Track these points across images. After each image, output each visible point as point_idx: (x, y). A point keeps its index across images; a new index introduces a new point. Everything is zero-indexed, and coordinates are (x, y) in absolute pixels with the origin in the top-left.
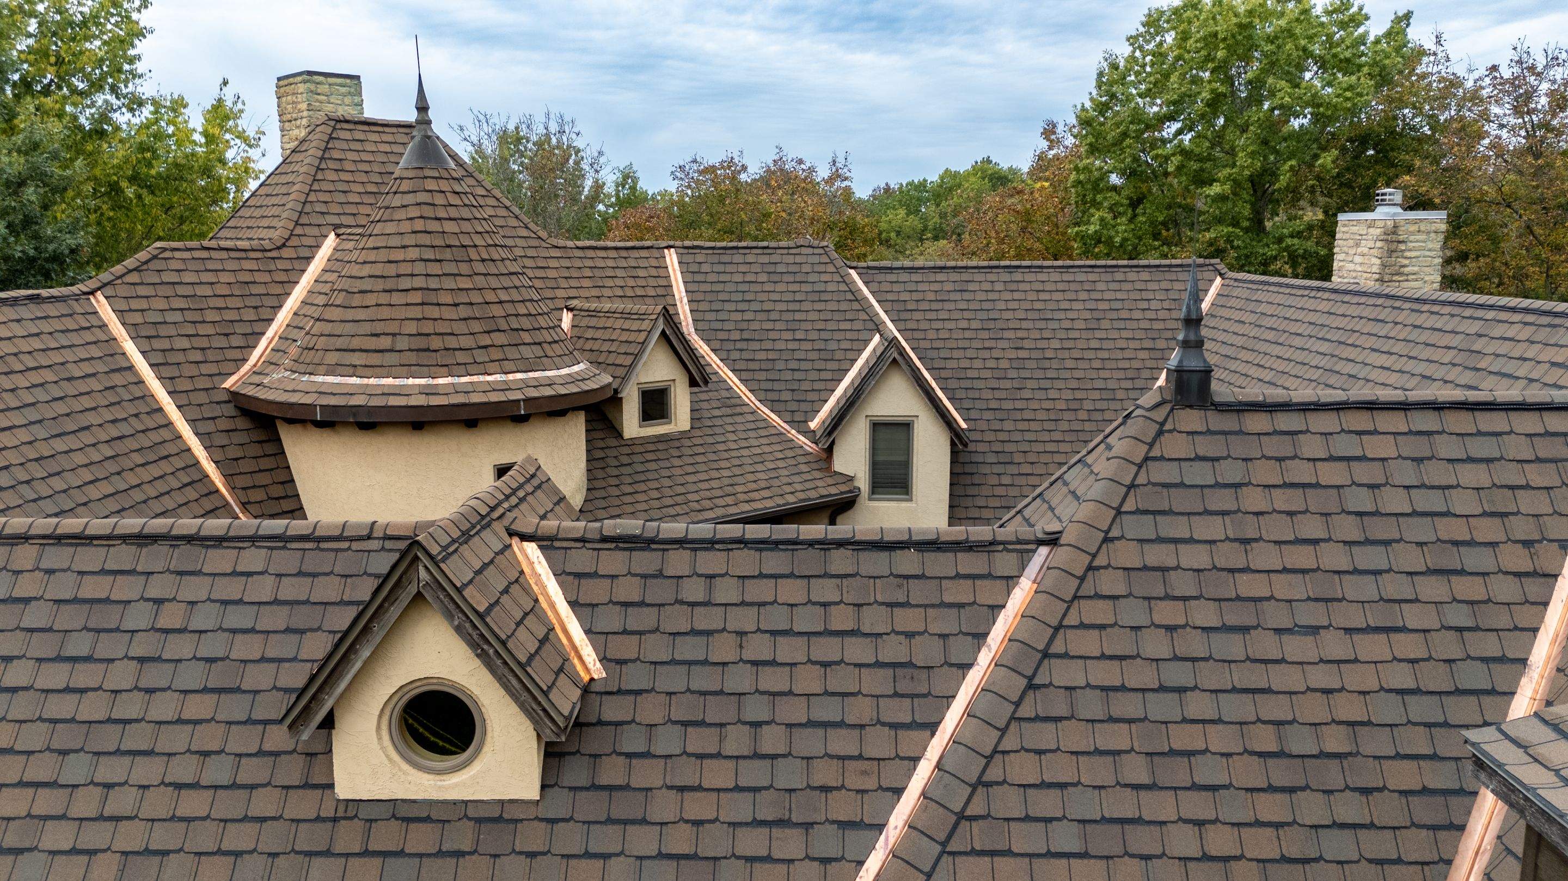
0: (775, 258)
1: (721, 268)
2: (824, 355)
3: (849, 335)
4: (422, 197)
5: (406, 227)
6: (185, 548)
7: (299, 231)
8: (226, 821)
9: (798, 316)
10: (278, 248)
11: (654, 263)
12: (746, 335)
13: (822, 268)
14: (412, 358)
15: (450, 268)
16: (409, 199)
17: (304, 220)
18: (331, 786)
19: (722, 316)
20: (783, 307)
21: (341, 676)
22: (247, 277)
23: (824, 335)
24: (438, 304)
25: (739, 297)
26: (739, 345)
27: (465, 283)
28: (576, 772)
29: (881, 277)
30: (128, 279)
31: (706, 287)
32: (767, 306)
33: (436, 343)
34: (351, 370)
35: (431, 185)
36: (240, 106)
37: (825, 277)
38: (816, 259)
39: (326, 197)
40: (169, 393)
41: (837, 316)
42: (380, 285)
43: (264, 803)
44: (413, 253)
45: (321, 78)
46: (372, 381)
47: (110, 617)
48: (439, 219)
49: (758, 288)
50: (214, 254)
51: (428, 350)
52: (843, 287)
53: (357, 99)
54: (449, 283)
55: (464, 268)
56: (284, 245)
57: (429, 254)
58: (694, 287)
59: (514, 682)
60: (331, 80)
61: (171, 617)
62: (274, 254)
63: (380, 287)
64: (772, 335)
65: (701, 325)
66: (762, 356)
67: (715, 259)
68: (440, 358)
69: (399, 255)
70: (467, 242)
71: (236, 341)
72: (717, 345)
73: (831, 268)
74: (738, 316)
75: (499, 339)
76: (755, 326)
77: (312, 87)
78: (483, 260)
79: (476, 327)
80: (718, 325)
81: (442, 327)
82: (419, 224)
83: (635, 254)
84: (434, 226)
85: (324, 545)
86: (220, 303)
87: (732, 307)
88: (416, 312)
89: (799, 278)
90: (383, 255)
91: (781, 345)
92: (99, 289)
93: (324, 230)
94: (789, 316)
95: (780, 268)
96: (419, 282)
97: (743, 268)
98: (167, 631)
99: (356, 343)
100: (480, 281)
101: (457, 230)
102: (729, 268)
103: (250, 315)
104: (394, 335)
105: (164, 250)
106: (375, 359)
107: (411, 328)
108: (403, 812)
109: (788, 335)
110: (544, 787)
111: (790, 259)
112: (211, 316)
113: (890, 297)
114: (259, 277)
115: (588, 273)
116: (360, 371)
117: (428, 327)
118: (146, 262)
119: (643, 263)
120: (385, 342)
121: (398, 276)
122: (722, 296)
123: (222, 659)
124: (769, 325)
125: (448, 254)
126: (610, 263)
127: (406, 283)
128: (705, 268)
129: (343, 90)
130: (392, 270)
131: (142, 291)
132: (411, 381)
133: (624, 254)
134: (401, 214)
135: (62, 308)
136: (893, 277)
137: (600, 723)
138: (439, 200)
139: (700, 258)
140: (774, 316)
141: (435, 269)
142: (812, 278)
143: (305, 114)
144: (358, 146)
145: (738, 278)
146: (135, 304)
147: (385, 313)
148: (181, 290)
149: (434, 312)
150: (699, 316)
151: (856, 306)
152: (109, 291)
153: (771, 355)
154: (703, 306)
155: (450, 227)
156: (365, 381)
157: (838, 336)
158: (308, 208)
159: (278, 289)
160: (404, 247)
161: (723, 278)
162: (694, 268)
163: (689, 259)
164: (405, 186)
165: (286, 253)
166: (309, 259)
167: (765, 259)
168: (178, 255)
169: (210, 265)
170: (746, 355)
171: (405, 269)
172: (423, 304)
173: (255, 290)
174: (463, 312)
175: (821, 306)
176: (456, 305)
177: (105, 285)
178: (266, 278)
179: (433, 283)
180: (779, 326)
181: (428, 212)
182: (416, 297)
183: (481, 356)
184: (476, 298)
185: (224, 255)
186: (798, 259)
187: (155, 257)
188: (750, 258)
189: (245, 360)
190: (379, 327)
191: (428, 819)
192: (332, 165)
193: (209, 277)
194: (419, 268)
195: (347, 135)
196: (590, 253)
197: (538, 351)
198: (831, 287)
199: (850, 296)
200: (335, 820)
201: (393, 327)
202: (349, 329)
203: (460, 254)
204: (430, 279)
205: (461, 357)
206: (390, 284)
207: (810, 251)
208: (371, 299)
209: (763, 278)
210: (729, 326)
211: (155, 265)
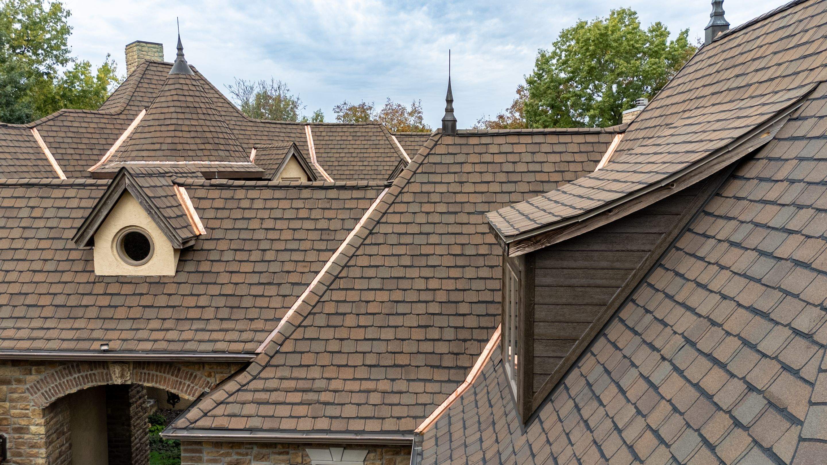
0: (356, 130)
1: (331, 134)
2: (376, 172)
3: (388, 164)
4: (177, 86)
5: (170, 98)
6: (45, 189)
7: (128, 108)
8: (52, 283)
9: (365, 155)
10: (118, 114)
11: (299, 131)
12: (340, 164)
13: (378, 134)
14: (168, 153)
15: (189, 116)
16: (172, 87)
17: (131, 103)
18: (93, 271)
19: (329, 155)
20: (359, 151)
22: (103, 126)
23: (377, 163)
24: (182, 131)
25: (339, 146)
26: (337, 168)
27: (194, 123)
28: (190, 267)
29: (407, 139)
30: (48, 123)
31: (324, 142)
32: (351, 151)
33: (180, 147)
34: (142, 158)
36: (115, 65)
37: (378, 138)
38: (375, 130)
39: (143, 94)
40: (63, 171)
41: (383, 155)
42: (157, 123)
43: (66, 277)
44: (172, 110)
45: (144, 44)
46: (151, 162)
47: (14, 213)
48: (185, 96)
49: (348, 142)
50: (88, 115)
51: (176, 150)
52: (387, 142)
53: (161, 54)
54: (187, 122)
55: (195, 116)
56: (121, 113)
57: (179, 110)
58: (318, 142)
59: (162, 224)
60: (149, 45)
61: (37, 213)
62: (116, 117)
63: (157, 124)
64: (353, 163)
65: (320, 159)
66: (348, 172)
67: (329, 130)
68: (181, 153)
69: (166, 110)
70: (197, 106)
71: (95, 152)
72: (327, 168)
73: (382, 134)
74: (338, 155)
75: (208, 146)
76: (345, 159)
77: (140, 48)
78: (204, 114)
79: (198, 141)
80: (328, 159)
81: (182, 140)
82: (176, 98)
83: (290, 127)
84: (182, 98)
86: (89, 136)
87: (335, 151)
88: (172, 134)
89: (367, 138)
90: (159, 110)
91: (356, 168)
92: (35, 127)
93: (140, 108)
94: (362, 155)
95: (358, 134)
96: (174, 121)
97: (341, 134)
98: (35, 218)
99: (145, 147)
100: (202, 122)
101: (192, 100)
102: (335, 134)
103: (103, 142)
104: (161, 143)
105: (66, 112)
106: (152, 153)
107: (169, 140)
108: (121, 280)
109: (360, 164)
110: (177, 272)
111: (363, 130)
112: (85, 141)
113: (410, 148)
114: (108, 126)
115: (266, 133)
116: (145, 158)
117: (176, 140)
118: (57, 117)
119: (294, 131)
120: (157, 146)
121: (165, 119)
122: (330, 146)
123: (55, 228)
124: (352, 159)
125: (188, 110)
126: (277, 130)
127: (168, 122)
128: (324, 134)
129: (154, 50)
130: (162, 116)
131: (54, 129)
132: (167, 163)
133: (284, 126)
134: (168, 93)
135: (17, 132)
136: (412, 139)
137: (202, 250)
138: (185, 87)
139: (321, 129)
140: (354, 155)
141: (181, 116)
142: (373, 138)
143: (137, 60)
144: (160, 74)
145: (339, 138)
146: (50, 134)
147: (158, 134)
148: (72, 129)
149: (180, 134)
150: (320, 155)
151: (392, 150)
152: (39, 128)
153: (352, 172)
154: (322, 151)
155: (189, 99)
156: (147, 162)
157: (383, 164)
158: (133, 98)
159: (117, 132)
160: (168, 107)
161: (331, 138)
162: (319, 134)
163: (317, 130)
164: (171, 82)
165: (121, 117)
166: (132, 120)
167: (352, 130)
168: (71, 114)
169: (86, 120)
170: (340, 172)
171: (168, 116)
172: (175, 130)
173: (106, 131)
174: (193, 134)
175: (376, 151)
176: (190, 131)
177: (38, 125)
178: (112, 126)
179: (180, 122)
180: (356, 159)
181: (180, 92)
182: (172, 128)
183: (200, 153)
184: (199, 129)
185: (93, 116)
186: (367, 130)
187: (61, 115)
188: (345, 130)
189: (99, 160)
190: (155, 140)
191: (130, 283)
192: (146, 81)
193: (86, 125)
194: (174, 115)
195: (155, 69)
196: (268, 125)
197: (227, 154)
198: (382, 142)
199: (390, 146)
200: (94, 283)
201: (161, 140)
202: (143, 141)
203: (193, 110)
204: (179, 120)
205: (190, 153)
206: (161, 122)
207: (373, 126)
208: (152, 129)
209: (350, 138)
210: (333, 159)
211: (61, 118)
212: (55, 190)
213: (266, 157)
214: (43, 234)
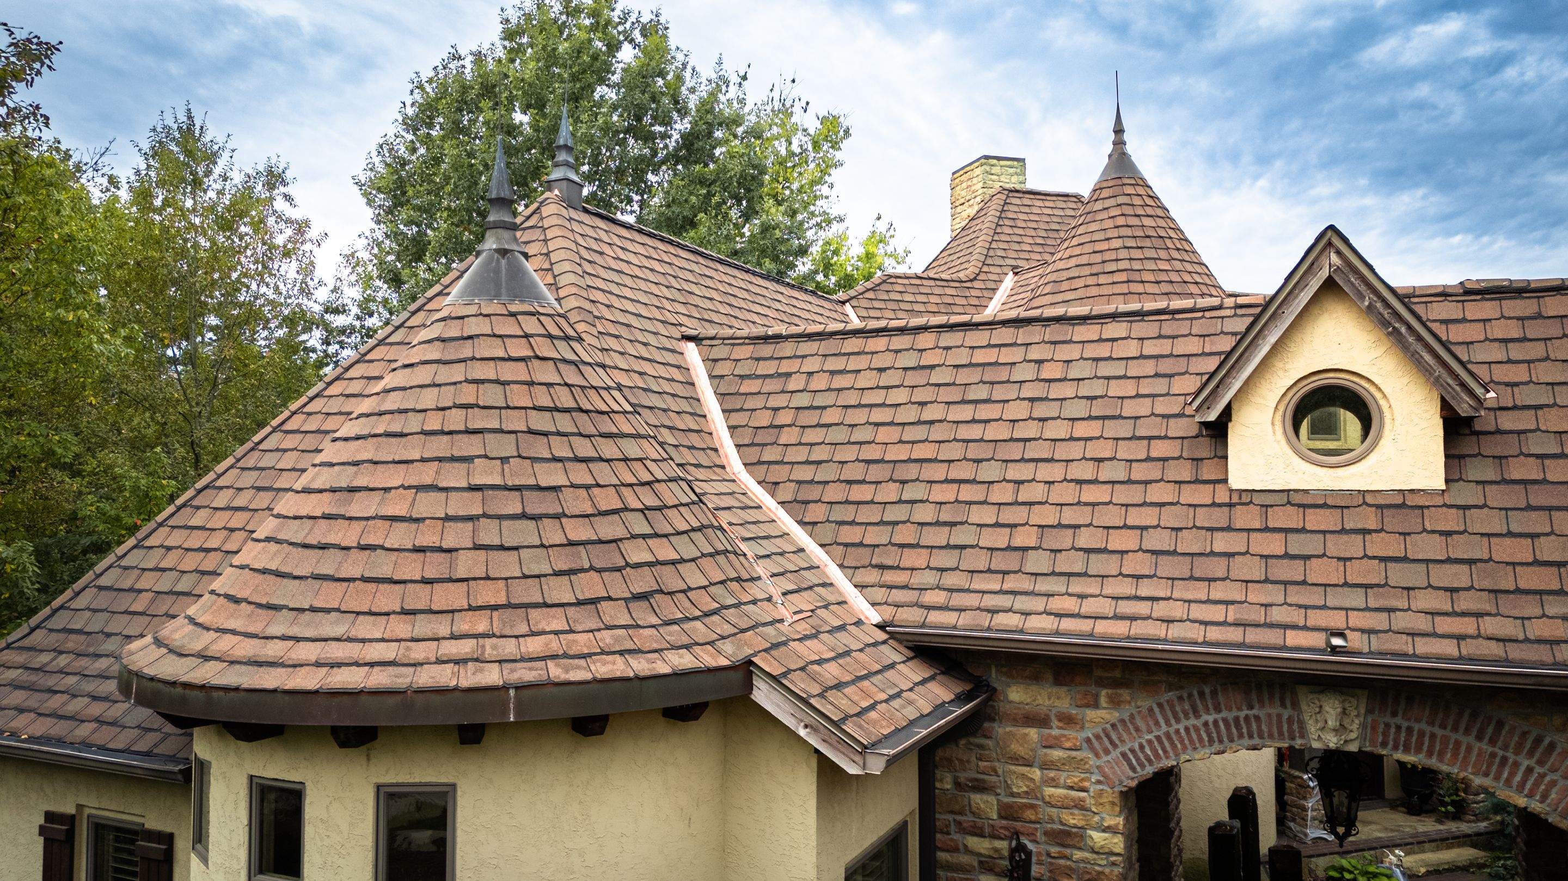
5: (1109, 224)
6: (1056, 327)
7: (985, 269)
8: (1127, 505)
10: (971, 281)
15: (1152, 254)
17: (989, 261)
18: (1225, 481)
21: (1248, 360)
22: (950, 300)
24: (1142, 282)
27: (1163, 266)
28: (1478, 470)
30: (867, 295)
35: (1129, 190)
36: (892, 231)
39: (1005, 246)
42: (1086, 270)
43: (1157, 493)
44: (1117, 243)
45: (995, 161)
48: (1138, 216)
50: (925, 282)
53: (1021, 178)
54: (1150, 265)
55: (1163, 254)
56: (975, 279)
57: (1131, 243)
60: (1002, 163)
61: (1049, 372)
62: (968, 285)
63: (1088, 273)
69: (1104, 246)
70: (1163, 234)
77: (988, 168)
78: (1178, 249)
82: (1121, 221)
84: (1134, 221)
85: (1177, 316)
88: (1122, 289)
90: (1088, 248)
92: (847, 301)
93: (1005, 270)
96: (1123, 265)
98: (1050, 381)
100: (1178, 266)
101: (1154, 224)
108: (1296, 499)
110: (1447, 481)
114: (959, 301)
118: (879, 285)
121: (1104, 262)
123: (1101, 397)
125: (1147, 243)
127: (1112, 267)
129: (1012, 171)
130: (1098, 258)
131: (877, 304)
137: (1499, 432)
138: (1137, 201)
141: (1137, 254)
143: (980, 191)
144: (1027, 210)
146: (873, 313)
147: (1094, 291)
148: (903, 306)
149: (1138, 289)
152: (854, 302)
155: (1147, 222)
158: (991, 253)
160: (1108, 239)
165: (977, 284)
166: (994, 290)
169: (923, 290)
171: (1109, 256)
172: (1128, 281)
173: (955, 309)
174: (1165, 288)
176: (1158, 282)
177: (852, 298)
178: (964, 302)
179: (1136, 265)
182: (1123, 277)
184: (1174, 277)
185: (932, 283)
187: (884, 282)
191: (1325, 506)
192: (1007, 222)
194: (1123, 254)
195: (1018, 201)
200: (1231, 505)
203: (1158, 243)
204: (1134, 263)
206: (1095, 269)
211: (885, 287)
212: (1076, 328)
214: (1079, 409)
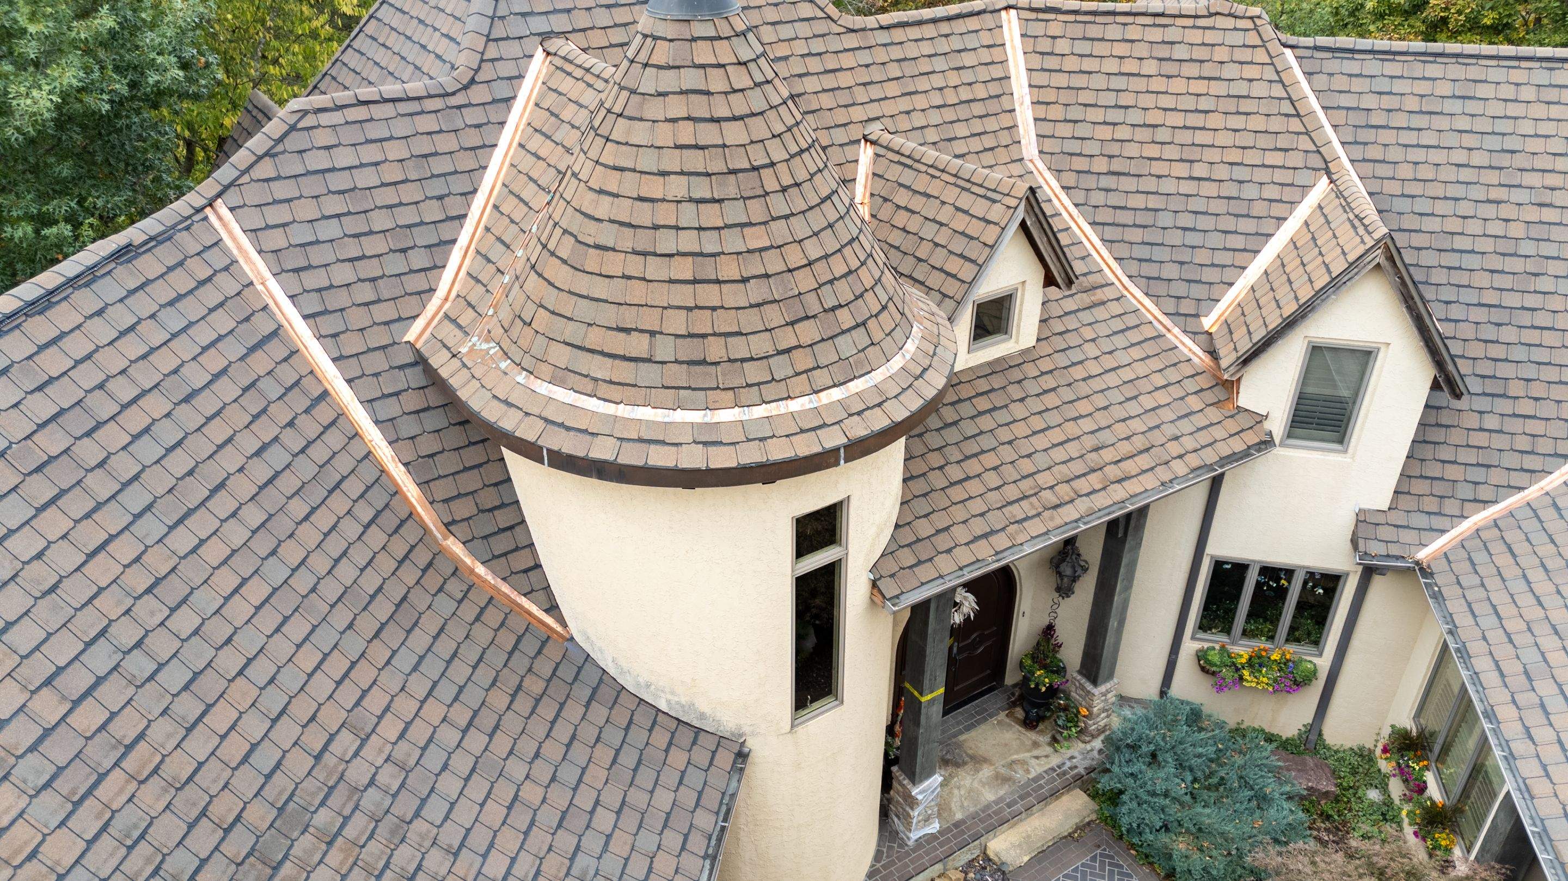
0: (1172, 34)
1: (1083, 48)
2: (1235, 207)
3: (1280, 176)
4: (691, 79)
5: (664, 135)
7: (492, 51)
9: (1201, 137)
10: (465, 87)
11: (986, 39)
12: (1116, 165)
13: (1245, 55)
14: (679, 375)
15: (735, 212)
16: (669, 81)
17: (498, 30)
19: (1082, 130)
20: (1176, 119)
22: (425, 146)
23: (1240, 173)
24: (718, 282)
25: (1110, 98)
26: (1106, 182)
27: (757, 238)
29: (1333, 65)
30: (258, 173)
31: (1061, 80)
32: (1154, 117)
33: (715, 349)
34: (589, 386)
35: (703, 53)
37: (1250, 72)
38: (1237, 38)
40: (334, 360)
41: (1263, 141)
42: (627, 240)
44: (677, 187)
46: (622, 411)
48: (717, 121)
49: (1140, 84)
50: (375, 111)
51: (703, 362)
52: (1278, 91)
54: (733, 241)
55: (756, 210)
56: (472, 81)
57: (702, 189)
58: (1042, 79)
62: (460, 98)
63: (628, 245)
64: (1158, 168)
65: (1049, 145)
66: (1137, 201)
67: (1078, 31)
68: (722, 375)
69: (654, 188)
70: (759, 158)
71: (419, 259)
72: (1070, 179)
73: (1261, 56)
74: (1105, 133)
75: (808, 332)
76: (1132, 150)
78: (784, 188)
79: (774, 316)
80: (1074, 146)
81: (725, 322)
82: (686, 134)
83: (960, 26)
84: (709, 134)
86: (389, 196)
87: (1098, 115)
88: (683, 295)
89: (1208, 70)
90: (630, 184)
91: (1168, 186)
92: (219, 196)
93: (527, 45)
94: (1185, 137)
95: (1180, 52)
96: (688, 242)
97: (1120, 49)
99: (594, 338)
100: (780, 231)
101: (744, 138)
102: (1100, 49)
103: (432, 212)
104: (652, 333)
105: (305, 113)
106: (624, 372)
107: (677, 323)
109: (1181, 170)
111: (1196, 36)
112: (381, 221)
113: (1345, 101)
114: (442, 143)
115: (894, 70)
116: (603, 389)
117: (702, 323)
118: (281, 139)
119: (971, 42)
120: (638, 345)
121: (656, 227)
122: (1085, 97)
124: (1153, 151)
125: (730, 188)
126: (926, 48)
127: (667, 243)
128: (1062, 46)
132: (680, 416)
133: (945, 28)
134: (654, 109)
136: (1352, 66)
138: (717, 82)
139: (1055, 28)
140: (1163, 134)
141: (711, 215)
142: (1230, 71)
145: (1111, 66)
146: (273, 215)
147: (637, 292)
148: (334, 181)
149: (709, 295)
150: (1047, 129)
151: (1295, 125)
152: (233, 197)
153: (1153, 202)
154: (1056, 112)
155: (734, 133)
156: (610, 409)
157: (1262, 175)
158: (501, 8)
161: (1088, 65)
162: (1045, 45)
163: (1038, 29)
164: (663, 53)
165: (477, 94)
166: (508, 101)
167: (1156, 35)
168: (325, 119)
169: (372, 131)
170: (1114, 199)
171: (666, 214)
172: (695, 282)
173: (440, 166)
174: (756, 291)
175: (1237, 122)
176: (745, 280)
177: (226, 188)
178: (451, 142)
179: (710, 243)
180: (1168, 152)
181: (700, 107)
182: (683, 268)
183: (781, 367)
184: (773, 263)
185: (389, 110)
186: (1210, 37)
187: (293, 128)
188: (1133, 33)
189: (432, 290)
190: (629, 318)
193: (370, 153)
194: (688, 214)
196: (898, 34)
198: (1259, 89)
199: (1287, 108)
201: (649, 320)
202: (584, 310)
203: (748, 183)
204: (705, 235)
205: (754, 372)
206: (643, 241)
207: (1229, 23)
208: (614, 264)
209: (1150, 67)
210: (1091, 148)
211: (296, 142)
213: (917, 203)
